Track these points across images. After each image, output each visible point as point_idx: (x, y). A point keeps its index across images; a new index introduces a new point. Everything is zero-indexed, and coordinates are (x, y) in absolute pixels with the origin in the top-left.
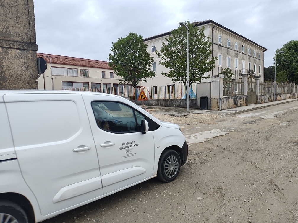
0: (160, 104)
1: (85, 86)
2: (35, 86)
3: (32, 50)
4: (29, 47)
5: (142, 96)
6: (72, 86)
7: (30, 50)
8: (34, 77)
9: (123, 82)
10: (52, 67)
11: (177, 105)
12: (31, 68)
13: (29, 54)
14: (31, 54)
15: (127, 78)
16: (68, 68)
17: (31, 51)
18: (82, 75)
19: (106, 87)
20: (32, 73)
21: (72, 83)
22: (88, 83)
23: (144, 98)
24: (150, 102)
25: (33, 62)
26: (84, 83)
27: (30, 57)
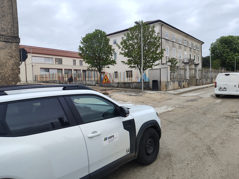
0: (120, 86)
1: (59, 72)
2: (18, 71)
3: (15, 43)
4: (13, 40)
5: (106, 79)
6: (49, 71)
7: (14, 43)
8: (17, 64)
9: (90, 69)
10: (32, 56)
11: (134, 87)
12: (15, 57)
13: (13, 46)
14: (15, 45)
15: (93, 65)
16: (45, 57)
17: (14, 44)
18: (57, 63)
19: (77, 72)
20: (15, 61)
21: (49, 69)
22: (62, 69)
23: (108, 81)
24: (112, 85)
25: (16, 52)
26: (58, 69)
27: (14, 48)
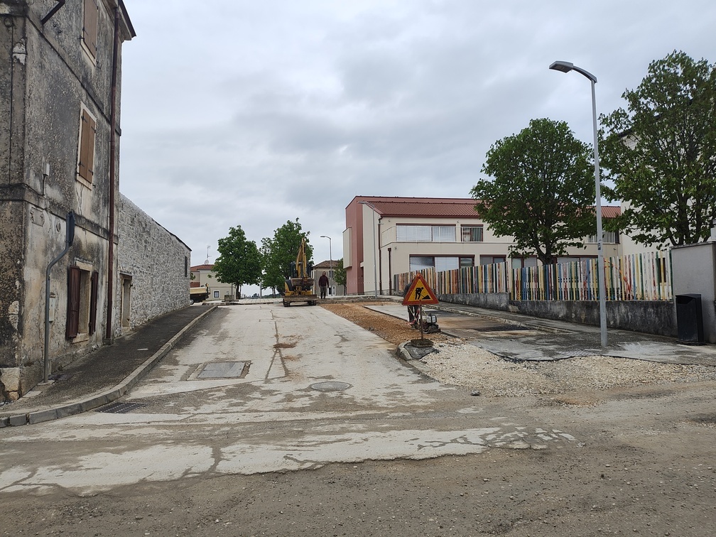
2: (13, 273)
3: (13, 200)
4: (6, 195)
6: (433, 264)
7: (9, 200)
8: (12, 255)
10: (397, 224)
12: (8, 237)
13: (6, 209)
14: (11, 207)
16: (432, 225)
17: (11, 203)
18: (468, 238)
20: (9, 247)
21: (433, 257)
22: (473, 257)
23: (427, 297)
25: (13, 224)
26: (460, 257)
27: (8, 214)
